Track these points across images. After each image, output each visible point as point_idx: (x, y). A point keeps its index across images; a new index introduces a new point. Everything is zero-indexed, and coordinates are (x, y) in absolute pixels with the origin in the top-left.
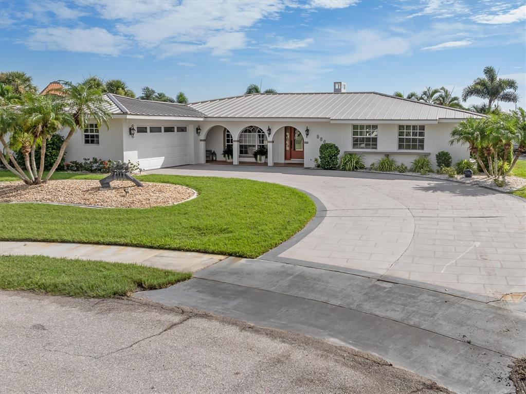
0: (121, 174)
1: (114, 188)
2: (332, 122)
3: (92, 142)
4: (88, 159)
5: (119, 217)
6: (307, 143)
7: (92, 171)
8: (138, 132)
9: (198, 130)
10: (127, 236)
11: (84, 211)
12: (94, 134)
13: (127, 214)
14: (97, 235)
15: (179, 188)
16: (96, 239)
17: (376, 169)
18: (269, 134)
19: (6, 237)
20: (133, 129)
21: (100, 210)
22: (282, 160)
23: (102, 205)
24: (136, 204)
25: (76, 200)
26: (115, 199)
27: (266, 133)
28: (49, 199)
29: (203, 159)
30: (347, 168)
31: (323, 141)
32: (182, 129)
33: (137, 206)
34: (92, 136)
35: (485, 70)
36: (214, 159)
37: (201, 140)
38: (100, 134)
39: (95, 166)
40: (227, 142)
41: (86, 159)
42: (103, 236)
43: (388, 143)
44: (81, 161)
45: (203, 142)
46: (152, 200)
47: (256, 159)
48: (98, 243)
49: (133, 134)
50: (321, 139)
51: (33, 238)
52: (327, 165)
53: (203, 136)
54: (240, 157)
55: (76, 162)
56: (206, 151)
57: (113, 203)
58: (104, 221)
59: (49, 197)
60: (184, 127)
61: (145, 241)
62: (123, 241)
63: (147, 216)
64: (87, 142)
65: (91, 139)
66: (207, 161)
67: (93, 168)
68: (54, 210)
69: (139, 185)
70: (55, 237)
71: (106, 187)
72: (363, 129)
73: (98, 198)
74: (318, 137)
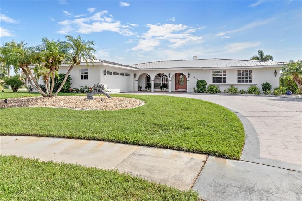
0: (99, 90)
1: (95, 99)
2: (203, 69)
3: (85, 78)
4: (82, 87)
5: (98, 116)
6: (189, 80)
7: (84, 92)
8: (108, 74)
9: (135, 75)
10: (104, 132)
11: (74, 112)
12: (86, 74)
13: (103, 114)
14: (79, 131)
15: (133, 99)
16: (78, 134)
17: (227, 93)
18: (169, 77)
19: (5, 132)
20: (106, 72)
21: (85, 111)
22: (174, 90)
23: (87, 108)
24: (109, 107)
25: (71, 105)
26: (95, 105)
27: (168, 76)
28: (54, 105)
29: (137, 89)
30: (212, 92)
31: (197, 80)
32: (128, 75)
33: (110, 109)
34: (85, 75)
35: (258, 52)
36: (141, 90)
37: (136, 81)
38: (89, 74)
39: (85, 90)
40: (147, 82)
41: (81, 87)
42: (84, 132)
43: (232, 79)
44: (79, 88)
45: (137, 81)
46: (119, 105)
47: (162, 90)
48: (79, 138)
49: (105, 74)
50: (196, 78)
51: (26, 133)
52: (201, 91)
53: (137, 78)
54: (155, 89)
55: (76, 88)
56: (138, 86)
57: (94, 107)
58: (87, 119)
59: (55, 104)
60: (128, 74)
61: (120, 137)
62: (100, 136)
63: (117, 115)
64: (82, 78)
65: (85, 77)
66: (138, 91)
67: (84, 91)
68: (54, 111)
69: (109, 98)
70: (44, 132)
71: (90, 99)
72: (218, 73)
73: (85, 104)
74: (194, 77)
